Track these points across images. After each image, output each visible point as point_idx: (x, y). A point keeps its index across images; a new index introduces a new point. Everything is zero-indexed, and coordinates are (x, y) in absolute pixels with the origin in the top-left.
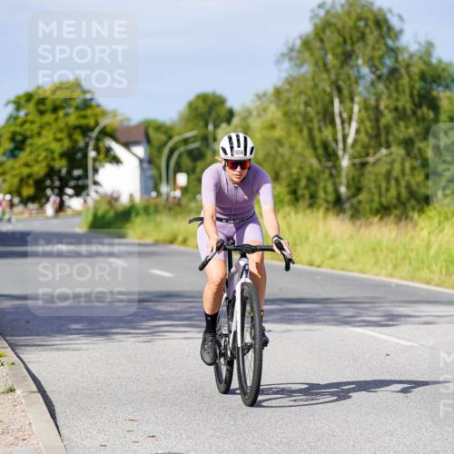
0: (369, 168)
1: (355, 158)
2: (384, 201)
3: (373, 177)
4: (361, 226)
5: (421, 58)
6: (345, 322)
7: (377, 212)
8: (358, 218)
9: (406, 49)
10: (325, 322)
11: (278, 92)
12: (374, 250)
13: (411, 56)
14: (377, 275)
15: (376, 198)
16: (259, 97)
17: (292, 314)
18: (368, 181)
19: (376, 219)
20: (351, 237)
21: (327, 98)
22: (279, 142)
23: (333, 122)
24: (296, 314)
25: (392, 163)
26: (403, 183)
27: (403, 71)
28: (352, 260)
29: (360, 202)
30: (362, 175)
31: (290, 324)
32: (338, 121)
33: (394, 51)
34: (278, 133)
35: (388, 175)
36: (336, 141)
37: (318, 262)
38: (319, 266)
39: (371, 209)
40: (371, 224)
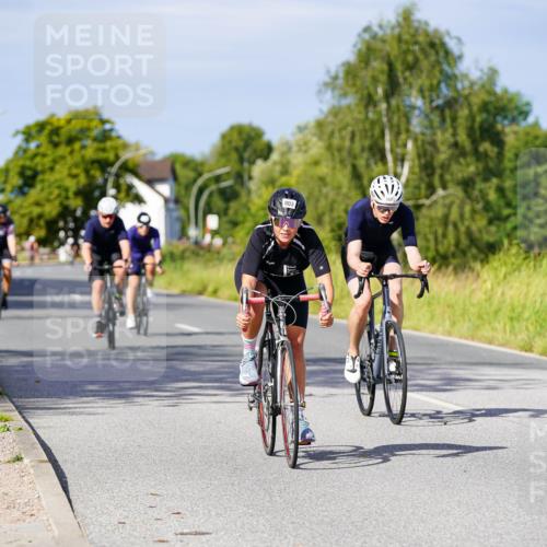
0: (424, 211)
1: (409, 200)
2: (442, 249)
3: (427, 222)
5: (483, 86)
7: (434, 261)
9: (466, 76)
11: (320, 125)
13: (472, 84)
14: (432, 333)
15: (432, 245)
16: (301, 129)
21: (377, 132)
22: (322, 180)
23: (383, 159)
25: (449, 207)
26: (462, 229)
27: (461, 100)
32: (389, 157)
33: (450, 79)
34: (323, 170)
35: (445, 221)
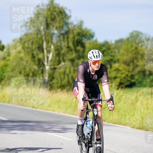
0: (57, 70)
1: (52, 66)
2: (63, 83)
3: (58, 74)
4: (53, 93)
5: (78, 27)
6: (46, 130)
7: (60, 87)
8: (53, 89)
9: (72, 23)
10: (38, 130)
11: (21, 39)
12: (58, 102)
13: (74, 26)
14: (59, 112)
15: (60, 82)
16: (14, 41)
17: (25, 127)
18: (56, 75)
19: (59, 90)
20: (49, 97)
21: (41, 42)
22: (22, 59)
23: (43, 51)
24: (27, 127)
25: (66, 68)
26: (70, 76)
27: (71, 32)
28: (49, 106)
29: (53, 83)
30: (54, 72)
31: (24, 131)
32: (45, 51)
33: (67, 24)
34: (22, 55)
35: (64, 73)
36: (44, 59)
37: (36, 107)
38: (36, 108)
39: (57, 86)
40: (58, 92)
